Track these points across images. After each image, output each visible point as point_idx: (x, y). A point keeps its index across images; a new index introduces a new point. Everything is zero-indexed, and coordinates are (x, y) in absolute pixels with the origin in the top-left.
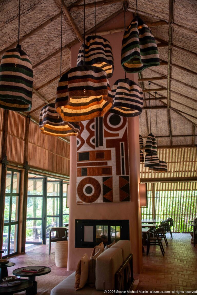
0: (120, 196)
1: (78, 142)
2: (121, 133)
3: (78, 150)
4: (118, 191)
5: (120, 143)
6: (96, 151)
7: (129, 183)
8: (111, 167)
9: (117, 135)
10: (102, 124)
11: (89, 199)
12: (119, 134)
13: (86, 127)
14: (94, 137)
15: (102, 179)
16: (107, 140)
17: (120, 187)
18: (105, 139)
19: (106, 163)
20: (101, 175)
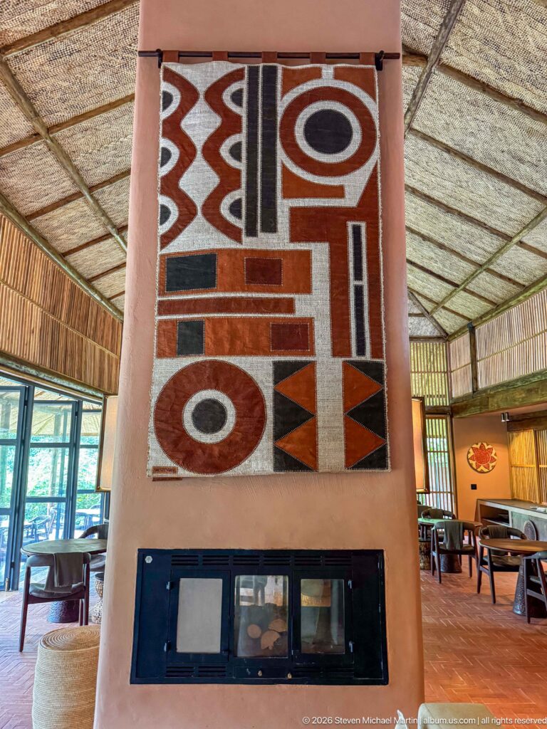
0: (346, 445)
1: (165, 213)
2: (354, 185)
3: (163, 245)
4: (339, 423)
5: (350, 224)
6: (245, 251)
7: (382, 393)
8: (311, 320)
9: (339, 192)
10: (274, 145)
11: (211, 455)
12: (347, 189)
13: (206, 149)
14: (240, 194)
15: (270, 369)
16: (294, 211)
17: (345, 409)
18: (284, 207)
19: (289, 306)
20: (266, 353)
